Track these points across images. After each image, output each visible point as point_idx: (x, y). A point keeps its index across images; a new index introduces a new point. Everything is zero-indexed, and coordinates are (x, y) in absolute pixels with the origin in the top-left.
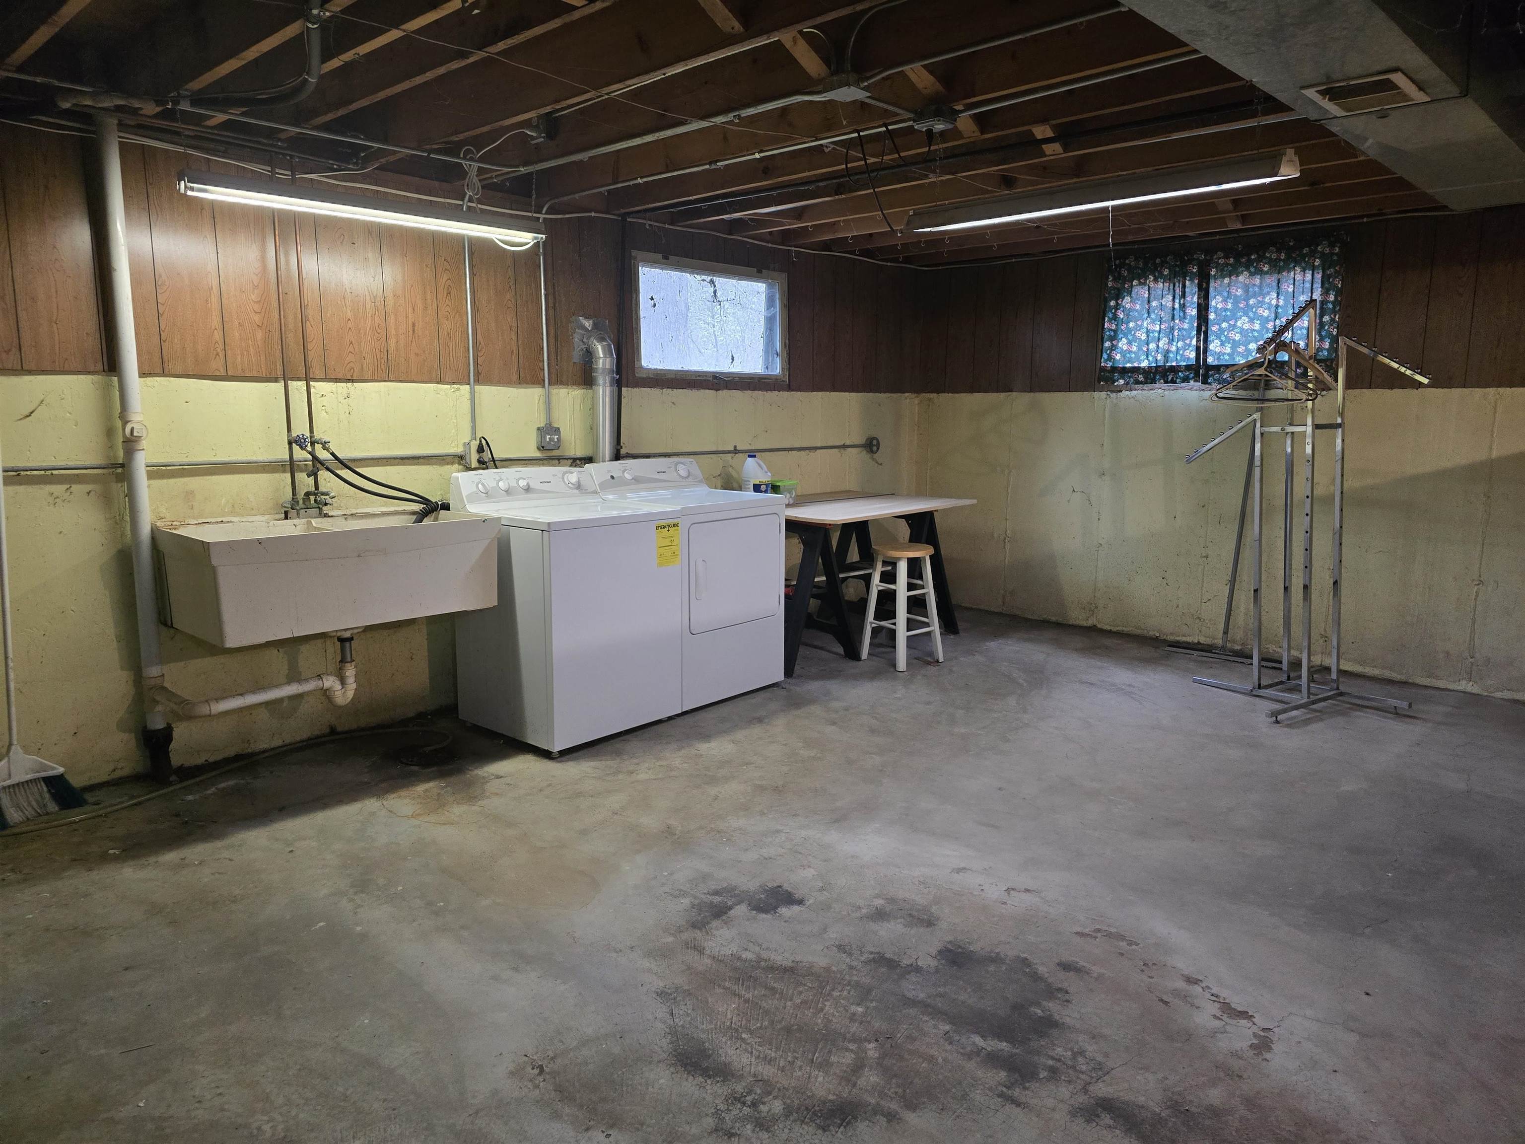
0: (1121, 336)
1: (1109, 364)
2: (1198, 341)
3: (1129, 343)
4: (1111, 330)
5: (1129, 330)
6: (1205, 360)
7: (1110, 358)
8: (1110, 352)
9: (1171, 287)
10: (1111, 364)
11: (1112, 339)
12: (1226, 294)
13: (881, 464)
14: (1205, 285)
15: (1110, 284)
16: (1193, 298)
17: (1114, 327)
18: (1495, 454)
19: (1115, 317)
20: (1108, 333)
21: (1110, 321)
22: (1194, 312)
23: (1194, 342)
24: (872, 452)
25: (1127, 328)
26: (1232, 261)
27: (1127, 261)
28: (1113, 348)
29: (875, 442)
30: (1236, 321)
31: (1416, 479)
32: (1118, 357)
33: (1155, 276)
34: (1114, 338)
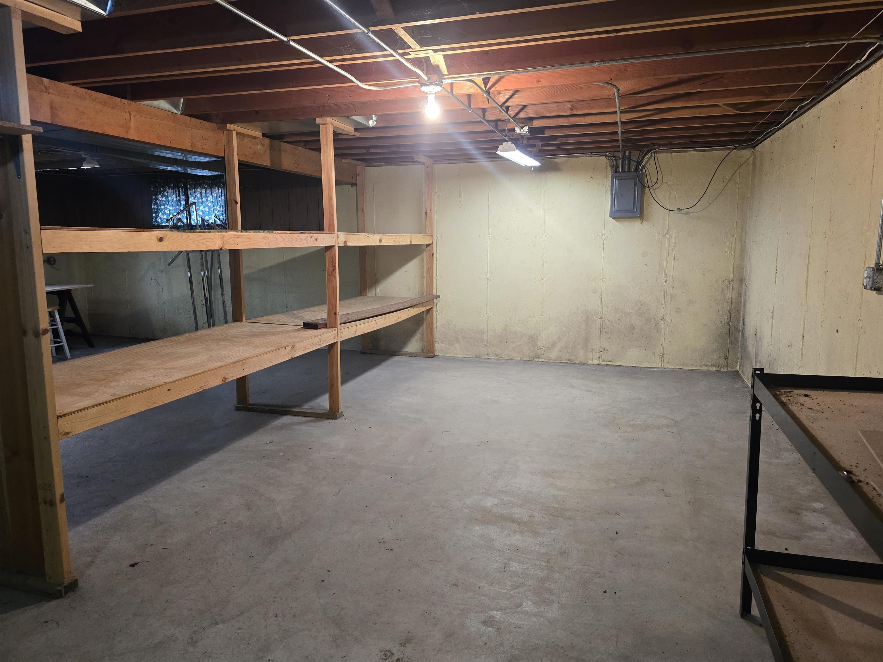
0: (159, 212)
1: (156, 224)
2: (187, 215)
3: (163, 214)
4: (155, 209)
5: (162, 209)
6: (190, 223)
7: (156, 221)
8: (156, 219)
9: (175, 192)
10: (157, 223)
11: (156, 213)
12: (194, 196)
13: (59, 270)
14: (186, 192)
15: (152, 189)
16: (183, 197)
17: (156, 208)
18: (285, 259)
19: (156, 203)
20: (154, 210)
21: (154, 205)
22: (184, 203)
23: (185, 215)
24: (50, 264)
25: (161, 208)
26: (194, 183)
27: (157, 180)
28: (157, 216)
29: (52, 259)
30: (199, 207)
31: (264, 270)
32: (160, 220)
33: (168, 187)
34: (157, 212)
